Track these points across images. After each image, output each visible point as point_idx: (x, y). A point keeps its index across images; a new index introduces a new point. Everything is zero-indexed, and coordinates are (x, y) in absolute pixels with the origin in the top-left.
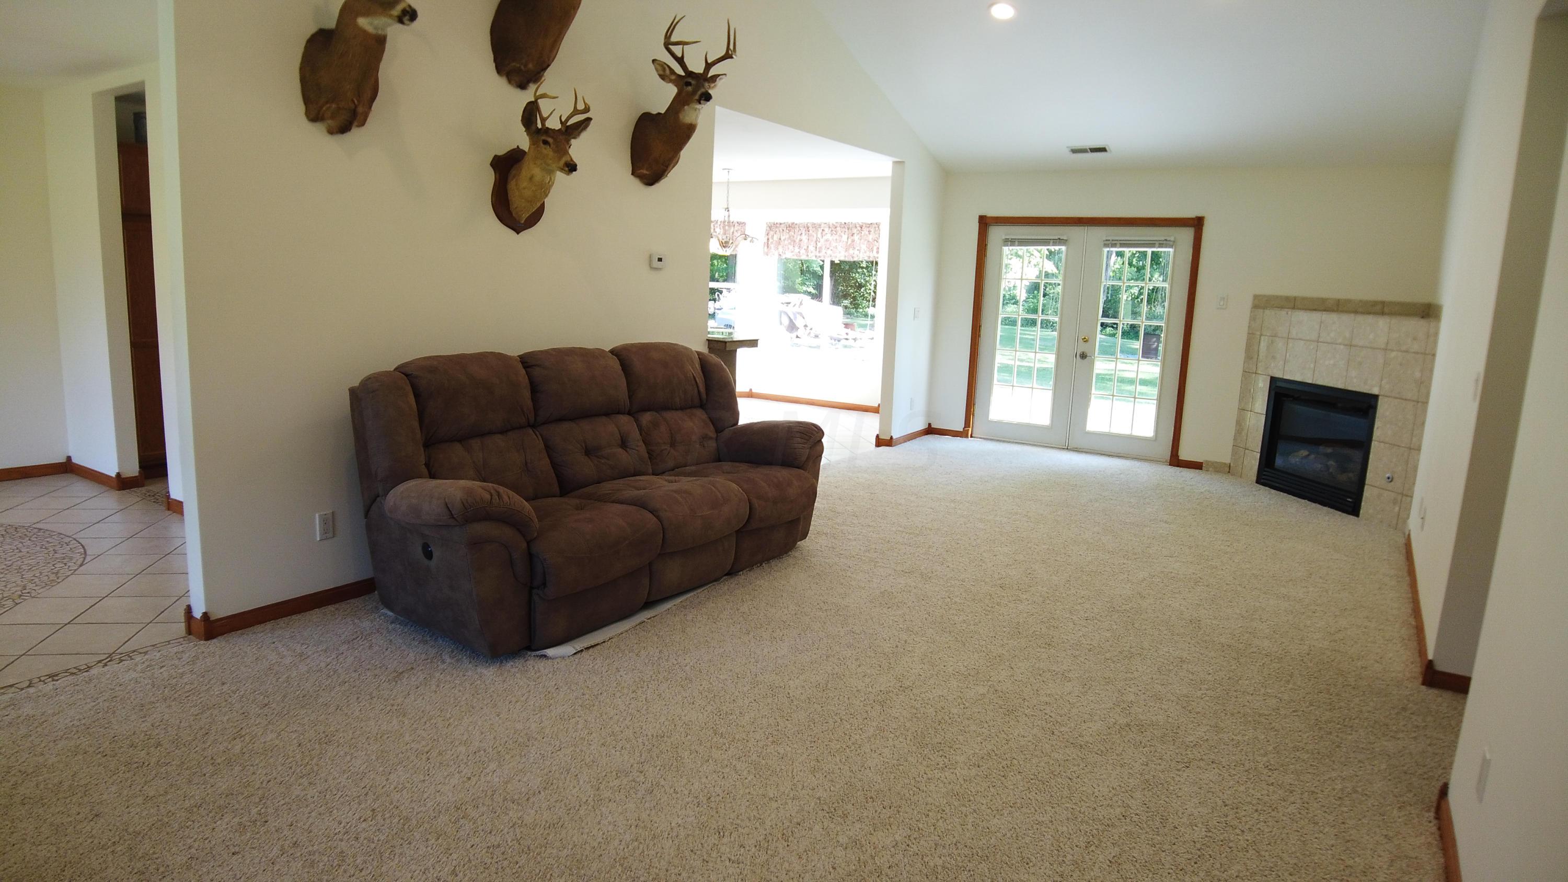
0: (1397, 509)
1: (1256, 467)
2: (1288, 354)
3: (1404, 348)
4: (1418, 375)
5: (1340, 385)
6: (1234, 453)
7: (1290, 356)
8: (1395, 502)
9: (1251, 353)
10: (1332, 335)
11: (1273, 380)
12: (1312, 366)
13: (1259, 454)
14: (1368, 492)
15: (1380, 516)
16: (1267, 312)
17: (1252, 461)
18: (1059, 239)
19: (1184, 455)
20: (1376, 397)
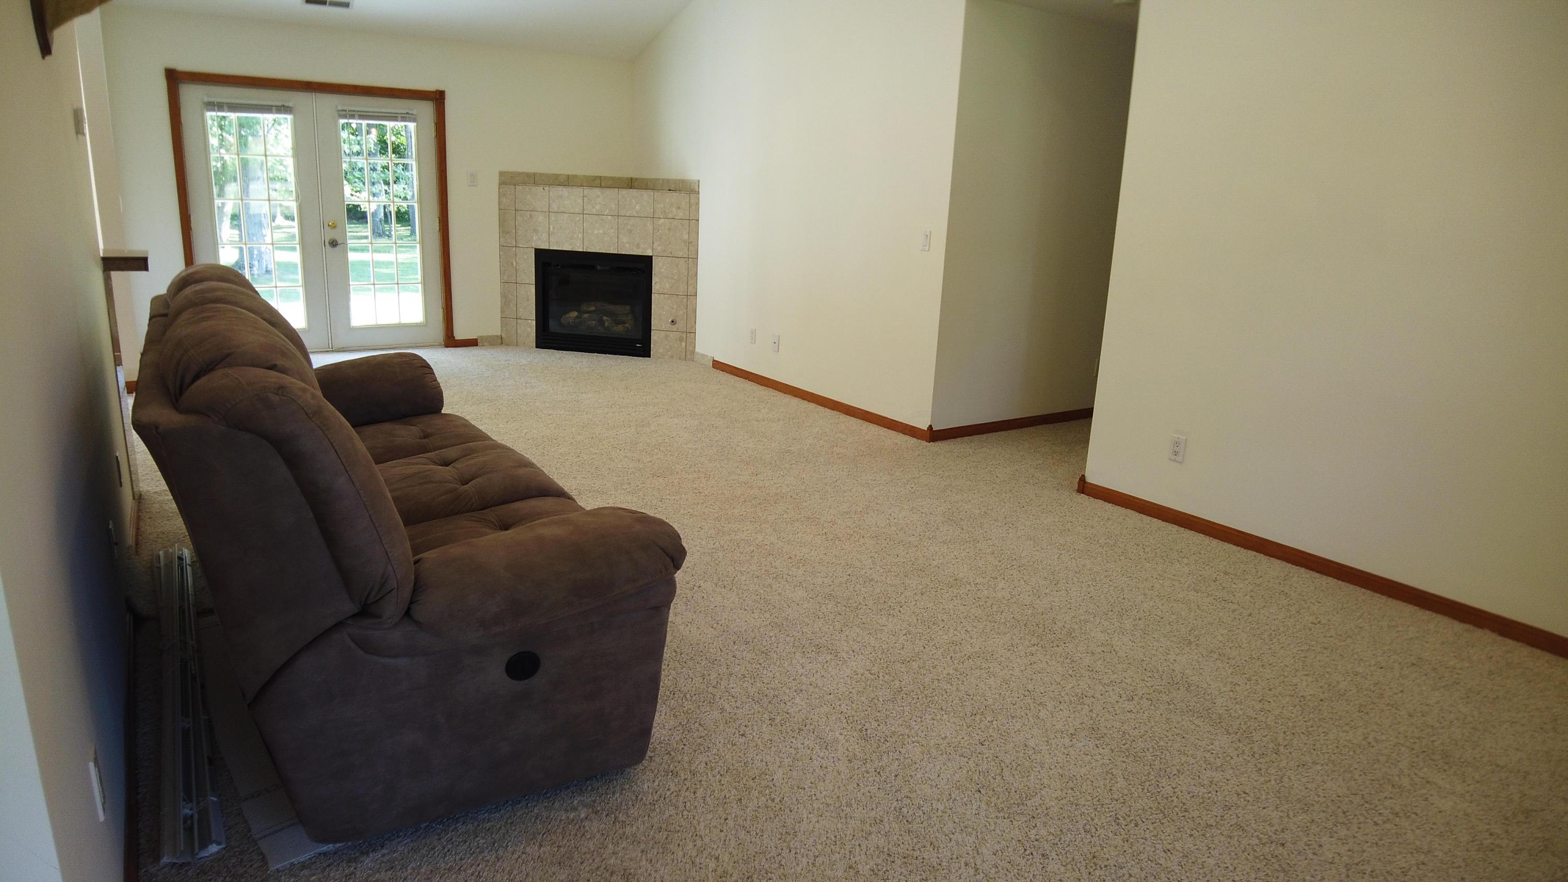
0: (684, 344)
1: (534, 334)
2: (551, 227)
3: (670, 216)
4: (686, 237)
5: (612, 250)
6: (504, 325)
7: (554, 228)
8: (681, 340)
9: (504, 227)
10: (598, 207)
11: (539, 253)
12: (580, 235)
13: (534, 322)
14: (655, 336)
15: (669, 353)
16: (519, 188)
17: (529, 328)
18: (284, 106)
19: (459, 334)
20: (651, 257)
